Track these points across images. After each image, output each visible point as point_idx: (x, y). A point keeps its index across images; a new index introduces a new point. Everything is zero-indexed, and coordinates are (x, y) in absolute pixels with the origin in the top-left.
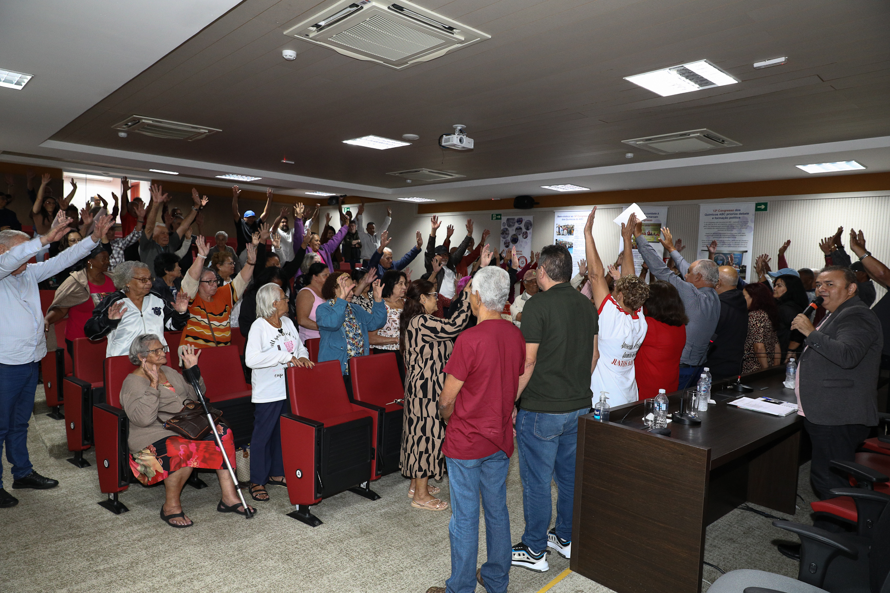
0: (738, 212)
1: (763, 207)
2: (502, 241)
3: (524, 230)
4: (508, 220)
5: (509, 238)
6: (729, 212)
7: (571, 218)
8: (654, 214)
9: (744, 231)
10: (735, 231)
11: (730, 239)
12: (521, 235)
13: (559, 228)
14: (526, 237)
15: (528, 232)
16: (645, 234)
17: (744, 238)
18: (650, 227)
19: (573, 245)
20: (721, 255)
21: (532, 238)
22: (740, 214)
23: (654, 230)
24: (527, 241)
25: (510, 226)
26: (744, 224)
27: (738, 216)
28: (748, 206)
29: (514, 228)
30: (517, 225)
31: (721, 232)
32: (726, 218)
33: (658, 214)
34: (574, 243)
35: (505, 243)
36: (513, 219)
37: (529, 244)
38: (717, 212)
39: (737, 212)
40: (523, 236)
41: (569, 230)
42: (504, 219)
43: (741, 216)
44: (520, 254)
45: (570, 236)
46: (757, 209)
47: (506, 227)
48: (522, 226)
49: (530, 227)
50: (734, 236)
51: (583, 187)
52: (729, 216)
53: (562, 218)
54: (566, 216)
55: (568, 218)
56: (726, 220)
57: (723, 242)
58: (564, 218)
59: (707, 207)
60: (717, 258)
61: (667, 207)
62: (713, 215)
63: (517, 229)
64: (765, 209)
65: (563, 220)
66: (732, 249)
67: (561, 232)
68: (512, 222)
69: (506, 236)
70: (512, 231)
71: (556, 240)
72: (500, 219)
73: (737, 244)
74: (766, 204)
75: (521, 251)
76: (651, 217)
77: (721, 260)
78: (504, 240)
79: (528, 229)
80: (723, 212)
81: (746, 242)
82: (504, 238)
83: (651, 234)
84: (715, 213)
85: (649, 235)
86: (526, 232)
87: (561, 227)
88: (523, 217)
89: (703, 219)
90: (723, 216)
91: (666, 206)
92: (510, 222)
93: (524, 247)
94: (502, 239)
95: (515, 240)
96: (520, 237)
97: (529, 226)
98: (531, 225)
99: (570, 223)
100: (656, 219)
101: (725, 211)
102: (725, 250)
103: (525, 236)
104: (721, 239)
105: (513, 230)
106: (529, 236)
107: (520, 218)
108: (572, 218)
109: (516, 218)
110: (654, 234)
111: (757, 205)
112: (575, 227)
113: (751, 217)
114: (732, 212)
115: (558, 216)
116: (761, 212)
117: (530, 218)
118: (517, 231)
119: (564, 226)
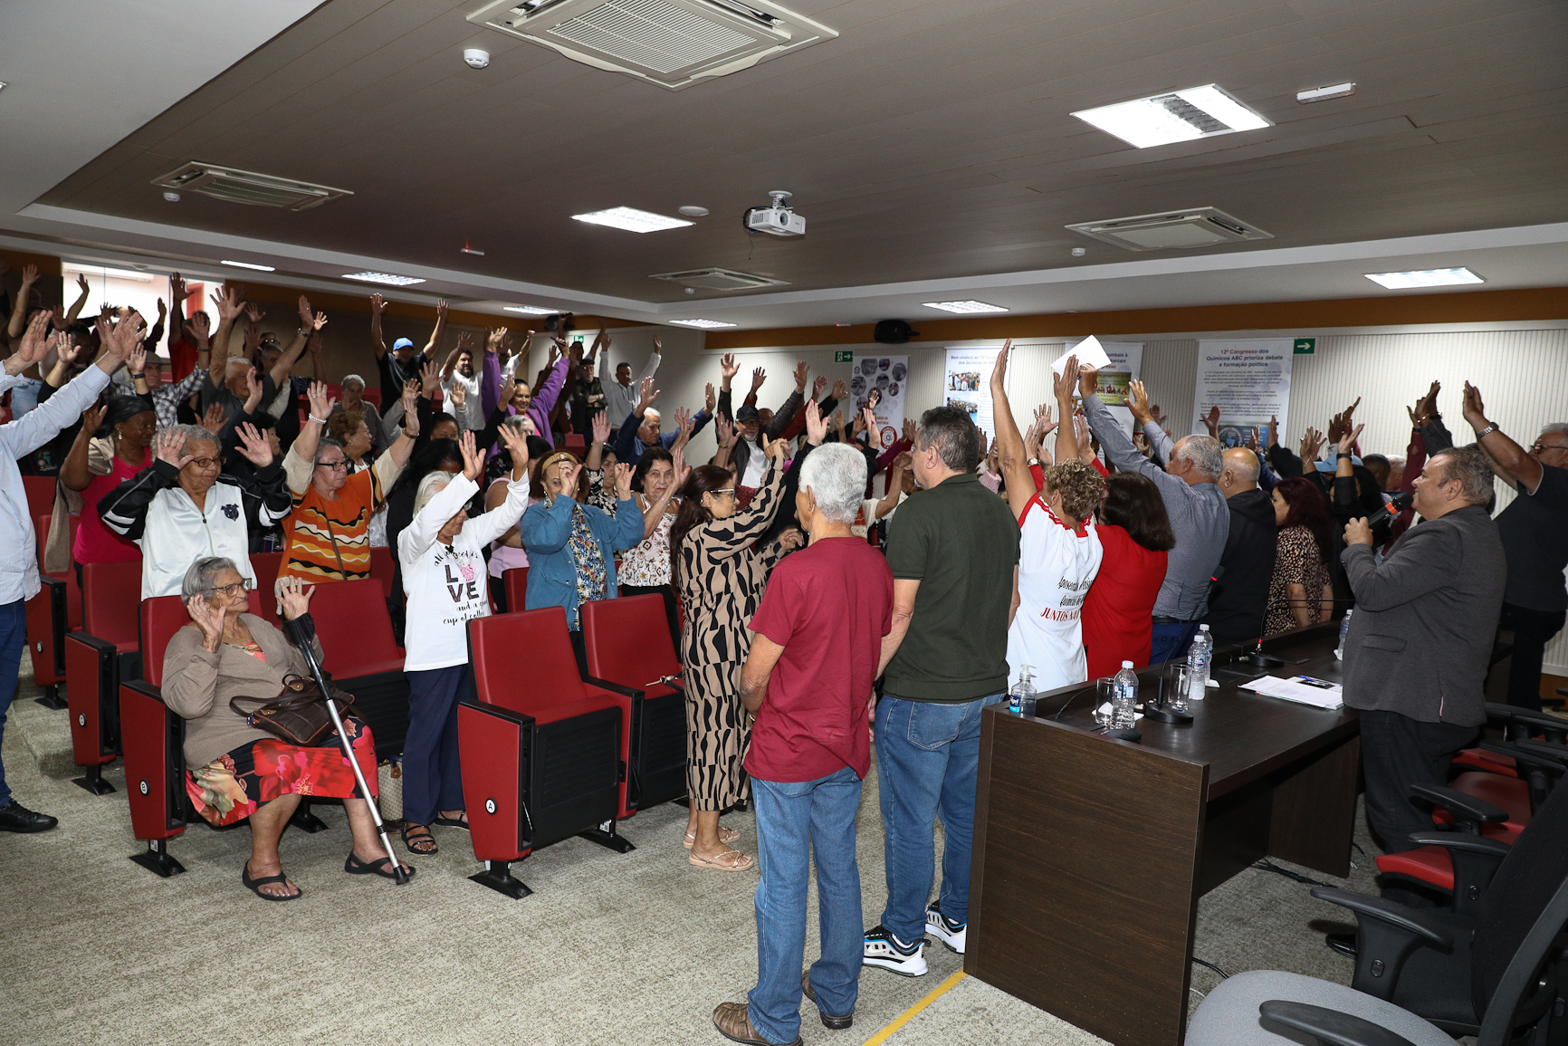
0: (1265, 355)
1: (1307, 346)
2: (854, 399)
3: (892, 381)
4: (864, 362)
5: (866, 395)
6: (1248, 355)
7: (974, 360)
8: (1119, 355)
9: (1273, 387)
10: (1257, 388)
11: (1250, 402)
12: (887, 389)
13: (954, 378)
14: (896, 394)
15: (899, 383)
16: (1103, 391)
17: (1274, 400)
18: (1112, 379)
19: (978, 409)
20: (1233, 429)
21: (906, 394)
22: (1268, 358)
23: (1120, 383)
24: (898, 400)
25: (867, 373)
26: (1275, 375)
27: (1264, 361)
28: (1280, 343)
29: (875, 377)
30: (879, 372)
31: (1234, 389)
32: (1243, 365)
33: (1127, 355)
34: (978, 405)
35: (858, 404)
36: (874, 361)
37: (901, 405)
38: (1228, 355)
39: (1262, 355)
40: (890, 391)
41: (970, 381)
42: (857, 361)
43: (1268, 361)
44: (885, 423)
45: (972, 392)
46: (1297, 351)
47: (861, 374)
48: (889, 373)
49: (902, 376)
50: (1256, 397)
51: (994, 306)
52: (1248, 362)
53: (959, 360)
54: (966, 357)
55: (969, 360)
56: (1242, 369)
57: (1238, 407)
58: (962, 360)
59: (1211, 346)
60: (1227, 435)
61: (1142, 344)
62: (1221, 359)
63: (879, 378)
64: (1311, 351)
65: (960, 363)
66: (1251, 419)
67: (957, 386)
68: (872, 367)
69: (861, 390)
70: (871, 382)
72: (851, 360)
73: (1261, 410)
74: (1312, 342)
75: (886, 418)
76: (1119, 361)
77: (1233, 438)
78: (857, 398)
79: (898, 379)
80: (1239, 355)
81: (1276, 407)
82: (857, 394)
83: (1114, 391)
84: (1224, 356)
85: (1109, 392)
86: (896, 385)
87: (957, 375)
88: (891, 358)
89: (1203, 366)
90: (1238, 362)
91: (1141, 341)
92: (867, 366)
93: (892, 411)
96: (886, 393)
97: (900, 373)
98: (905, 371)
99: (972, 369)
100: (1123, 364)
101: (1242, 352)
102: (1241, 420)
103: (893, 392)
104: (1233, 402)
105: (872, 380)
106: (901, 391)
107: (884, 360)
108: (976, 360)
109: (879, 359)
110: (1119, 390)
111: (1297, 342)
112: (979, 377)
113: (1286, 364)
114: (1254, 355)
115: (952, 357)
116: (1304, 355)
117: (903, 360)
118: (879, 382)
119: (962, 374)
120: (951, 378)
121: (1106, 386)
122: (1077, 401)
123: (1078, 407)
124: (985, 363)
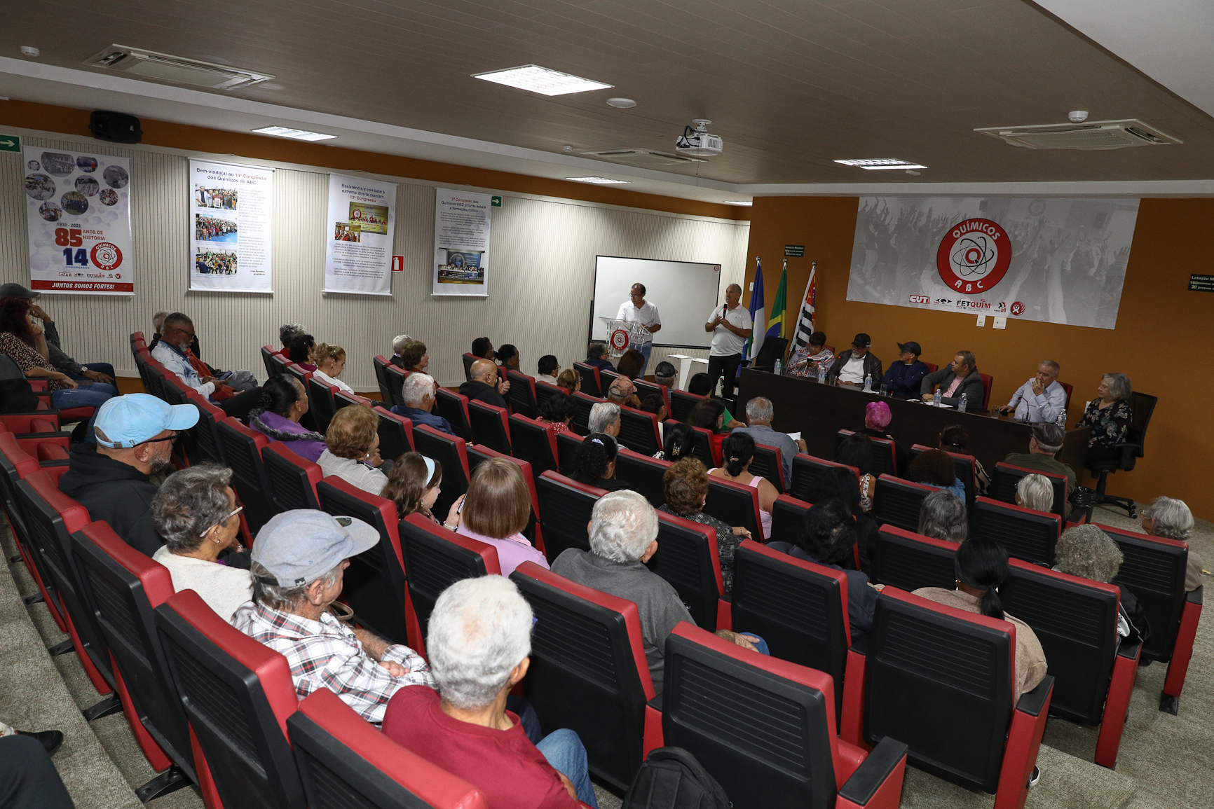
0: (476, 204)
1: (497, 201)
2: (34, 203)
3: (104, 185)
4: (46, 156)
5: (56, 201)
6: (467, 203)
7: (228, 177)
8: (377, 191)
9: (481, 227)
10: (472, 227)
11: (469, 236)
12: (97, 197)
13: (202, 194)
14: (113, 203)
15: (118, 191)
17: (482, 236)
18: (374, 211)
19: (238, 229)
20: (460, 255)
21: (134, 205)
22: (478, 207)
23: (379, 215)
24: (118, 212)
25: (54, 171)
26: (482, 219)
27: (476, 209)
28: (484, 197)
29: (71, 178)
30: (78, 172)
31: (459, 226)
32: (464, 210)
33: (384, 192)
34: (238, 225)
35: (42, 210)
36: (67, 157)
38: (455, 201)
39: (474, 204)
40: (102, 199)
41: (225, 198)
42: (32, 153)
43: (478, 209)
44: (99, 238)
45: (229, 211)
46: (493, 204)
47: (42, 171)
48: (98, 175)
49: (121, 182)
50: (472, 233)
51: (319, 133)
52: (467, 208)
53: (208, 174)
54: (217, 173)
55: (222, 177)
56: (464, 212)
57: (462, 239)
58: (212, 175)
59: (445, 193)
60: (456, 259)
61: (396, 185)
62: (451, 204)
63: (79, 181)
64: (499, 205)
65: (209, 177)
66: (471, 248)
67: (208, 202)
68: (64, 165)
69: (45, 193)
70: (64, 185)
71: (197, 215)
72: (16, 148)
73: (475, 244)
74: (499, 199)
76: (374, 196)
77: (460, 261)
78: (40, 203)
79: (115, 184)
80: (461, 202)
81: (483, 240)
82: (39, 197)
83: (376, 222)
84: (452, 202)
85: (372, 221)
86: (112, 192)
87: (207, 191)
88: (99, 158)
89: (441, 209)
90: (461, 207)
91: (395, 183)
92: (53, 162)
93: (109, 225)
94: (29, 199)
95: (78, 206)
96: (94, 201)
97: (117, 178)
98: (125, 177)
99: (227, 186)
100: (381, 199)
101: (463, 201)
102: (464, 249)
103: (107, 200)
104: (459, 235)
105: (67, 182)
106: (123, 201)
107: (86, 159)
108: (231, 177)
109: (75, 156)
110: (380, 221)
111: (494, 198)
112: (238, 196)
113: (487, 212)
114: (470, 204)
115: (198, 170)
116: (496, 207)
117: (124, 164)
118: (80, 187)
119: (214, 190)
120: (199, 193)
121: (369, 216)
122: (344, 227)
123: (346, 233)
124: (242, 181)
